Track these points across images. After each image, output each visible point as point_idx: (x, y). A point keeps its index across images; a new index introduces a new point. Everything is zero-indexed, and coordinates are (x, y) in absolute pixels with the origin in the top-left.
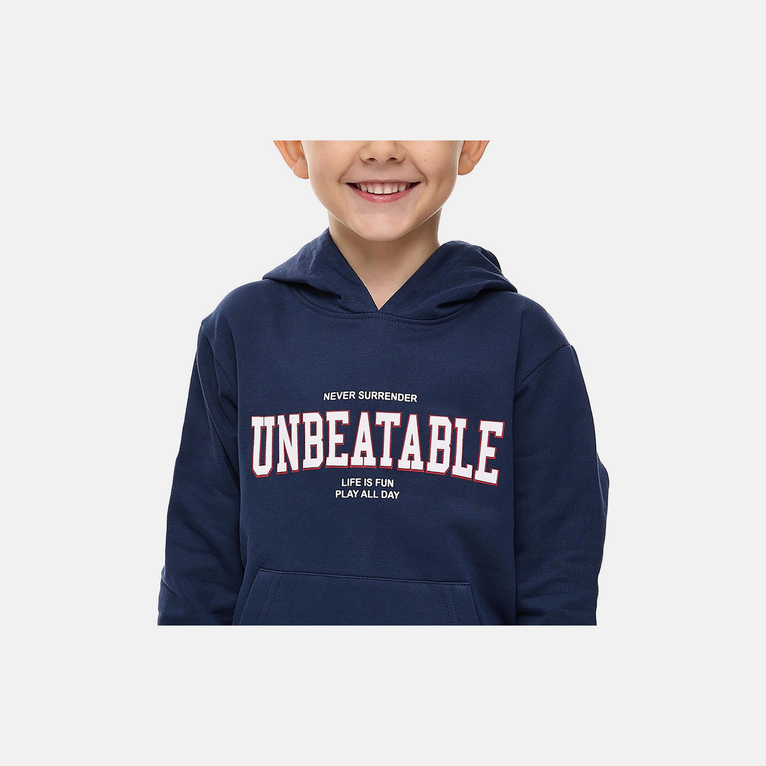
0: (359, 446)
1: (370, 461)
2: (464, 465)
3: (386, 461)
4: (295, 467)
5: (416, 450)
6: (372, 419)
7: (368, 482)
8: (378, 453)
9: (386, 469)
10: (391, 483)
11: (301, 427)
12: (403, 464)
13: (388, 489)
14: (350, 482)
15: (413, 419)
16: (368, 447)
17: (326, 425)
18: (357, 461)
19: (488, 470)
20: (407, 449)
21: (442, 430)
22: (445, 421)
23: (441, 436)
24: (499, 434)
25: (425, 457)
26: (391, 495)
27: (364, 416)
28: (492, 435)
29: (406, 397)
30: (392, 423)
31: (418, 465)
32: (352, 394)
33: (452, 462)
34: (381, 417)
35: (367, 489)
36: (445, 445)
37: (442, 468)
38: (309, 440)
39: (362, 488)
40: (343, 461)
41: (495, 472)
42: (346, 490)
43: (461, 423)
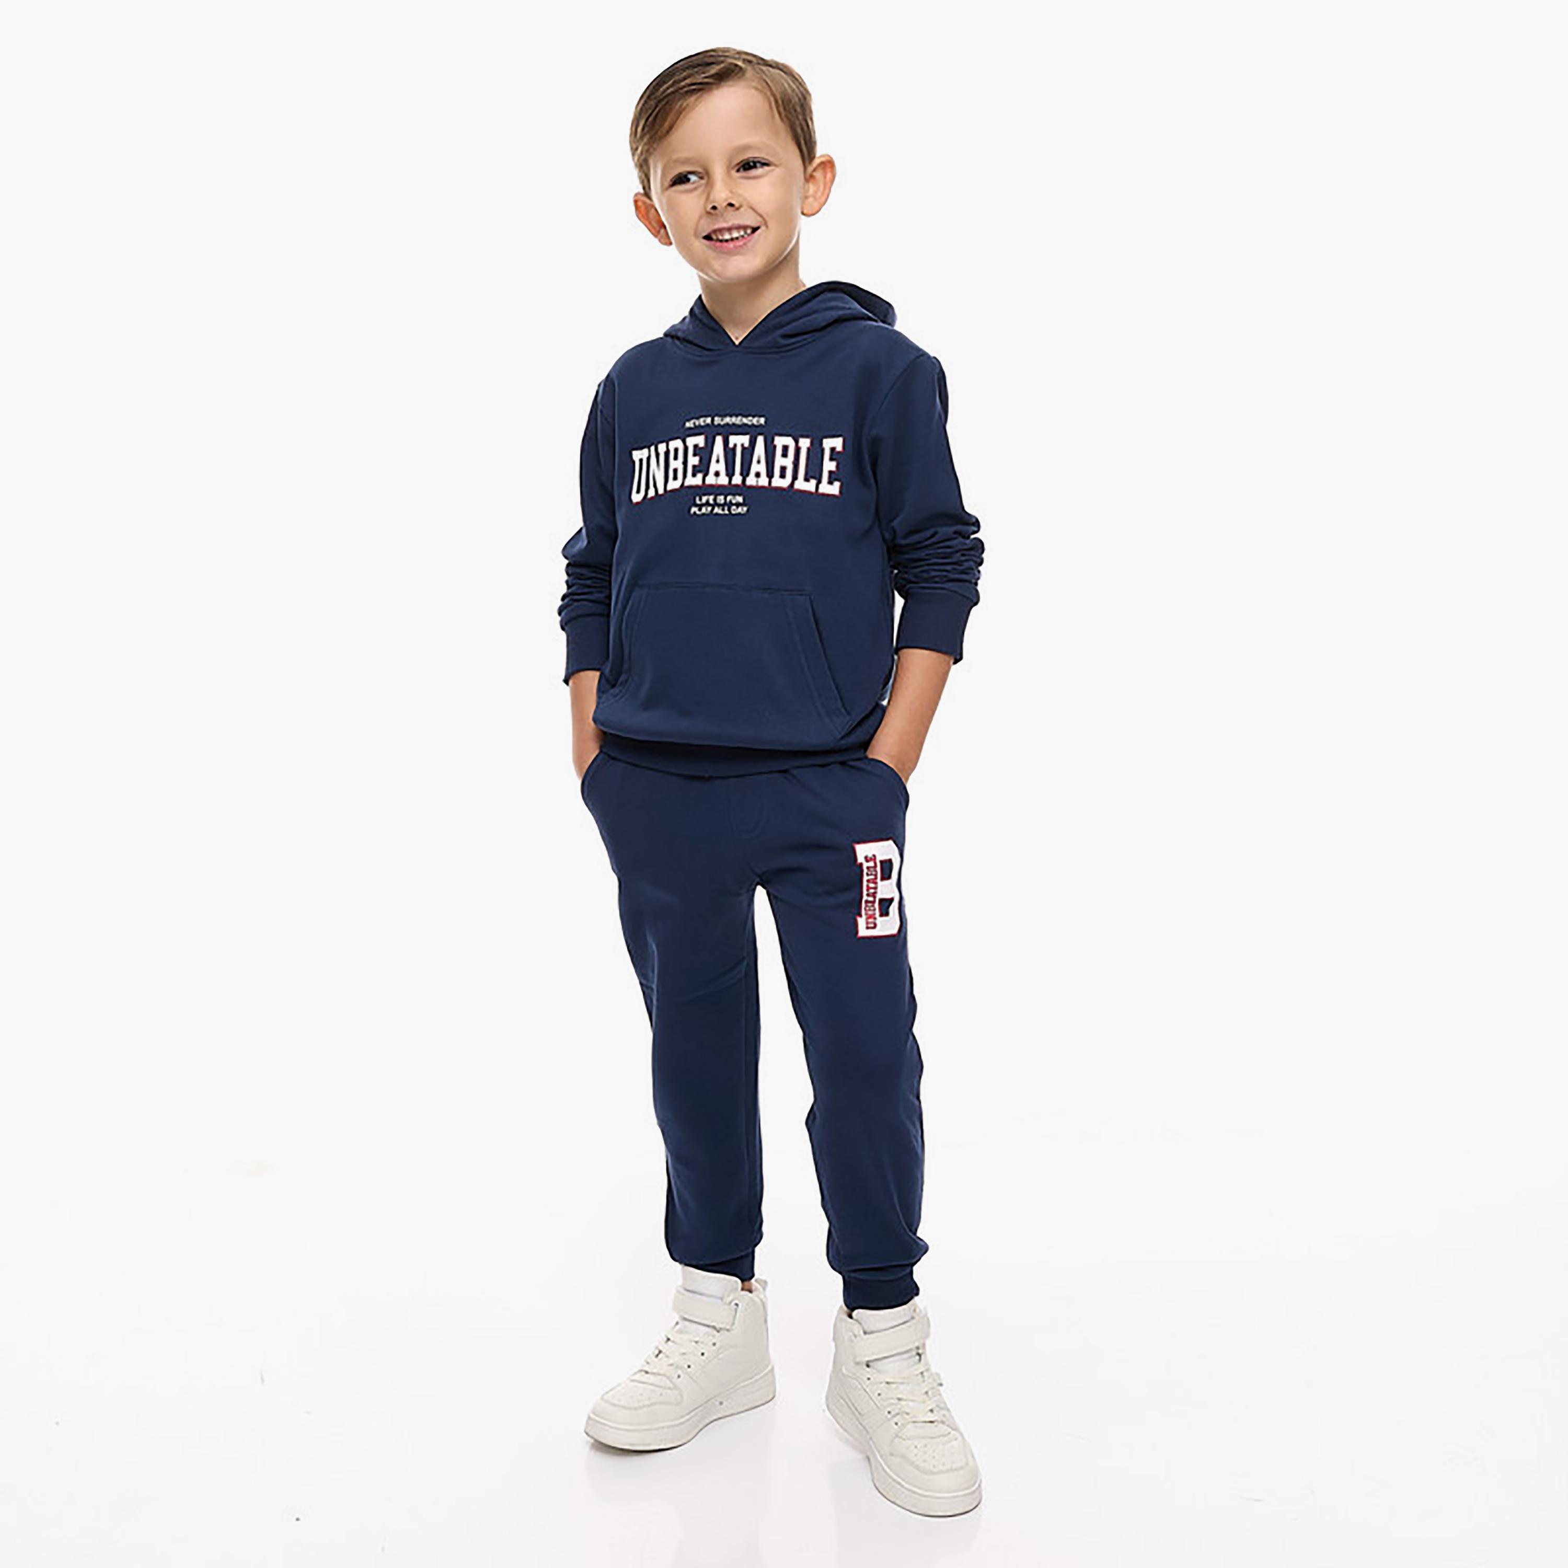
0: (714, 467)
1: (723, 480)
2: (807, 479)
3: (737, 479)
4: (661, 491)
5: (762, 468)
6: (726, 442)
7: (721, 499)
8: (730, 474)
9: (737, 486)
10: (740, 499)
11: (667, 453)
12: (751, 481)
13: (738, 505)
14: (704, 499)
15: (760, 440)
16: (721, 467)
17: (686, 449)
18: (711, 480)
19: (830, 482)
20: (755, 468)
21: (785, 448)
22: (789, 441)
23: (785, 455)
24: (839, 448)
25: (770, 475)
26: (739, 510)
27: (719, 440)
28: (833, 450)
29: (755, 421)
30: (742, 445)
31: (764, 481)
32: (709, 420)
33: (795, 478)
34: (733, 440)
35: (719, 505)
36: (788, 462)
37: (785, 483)
38: (673, 464)
39: (716, 504)
40: (698, 480)
41: (837, 484)
42: (700, 507)
43: (805, 443)
